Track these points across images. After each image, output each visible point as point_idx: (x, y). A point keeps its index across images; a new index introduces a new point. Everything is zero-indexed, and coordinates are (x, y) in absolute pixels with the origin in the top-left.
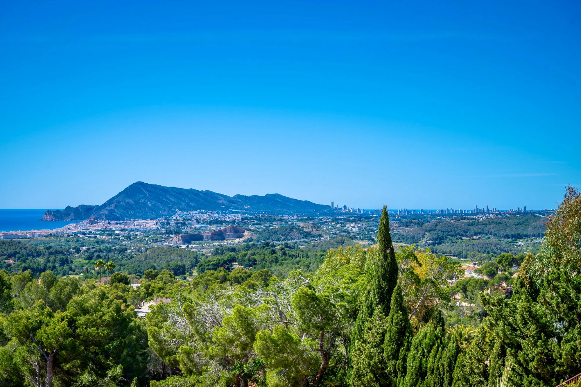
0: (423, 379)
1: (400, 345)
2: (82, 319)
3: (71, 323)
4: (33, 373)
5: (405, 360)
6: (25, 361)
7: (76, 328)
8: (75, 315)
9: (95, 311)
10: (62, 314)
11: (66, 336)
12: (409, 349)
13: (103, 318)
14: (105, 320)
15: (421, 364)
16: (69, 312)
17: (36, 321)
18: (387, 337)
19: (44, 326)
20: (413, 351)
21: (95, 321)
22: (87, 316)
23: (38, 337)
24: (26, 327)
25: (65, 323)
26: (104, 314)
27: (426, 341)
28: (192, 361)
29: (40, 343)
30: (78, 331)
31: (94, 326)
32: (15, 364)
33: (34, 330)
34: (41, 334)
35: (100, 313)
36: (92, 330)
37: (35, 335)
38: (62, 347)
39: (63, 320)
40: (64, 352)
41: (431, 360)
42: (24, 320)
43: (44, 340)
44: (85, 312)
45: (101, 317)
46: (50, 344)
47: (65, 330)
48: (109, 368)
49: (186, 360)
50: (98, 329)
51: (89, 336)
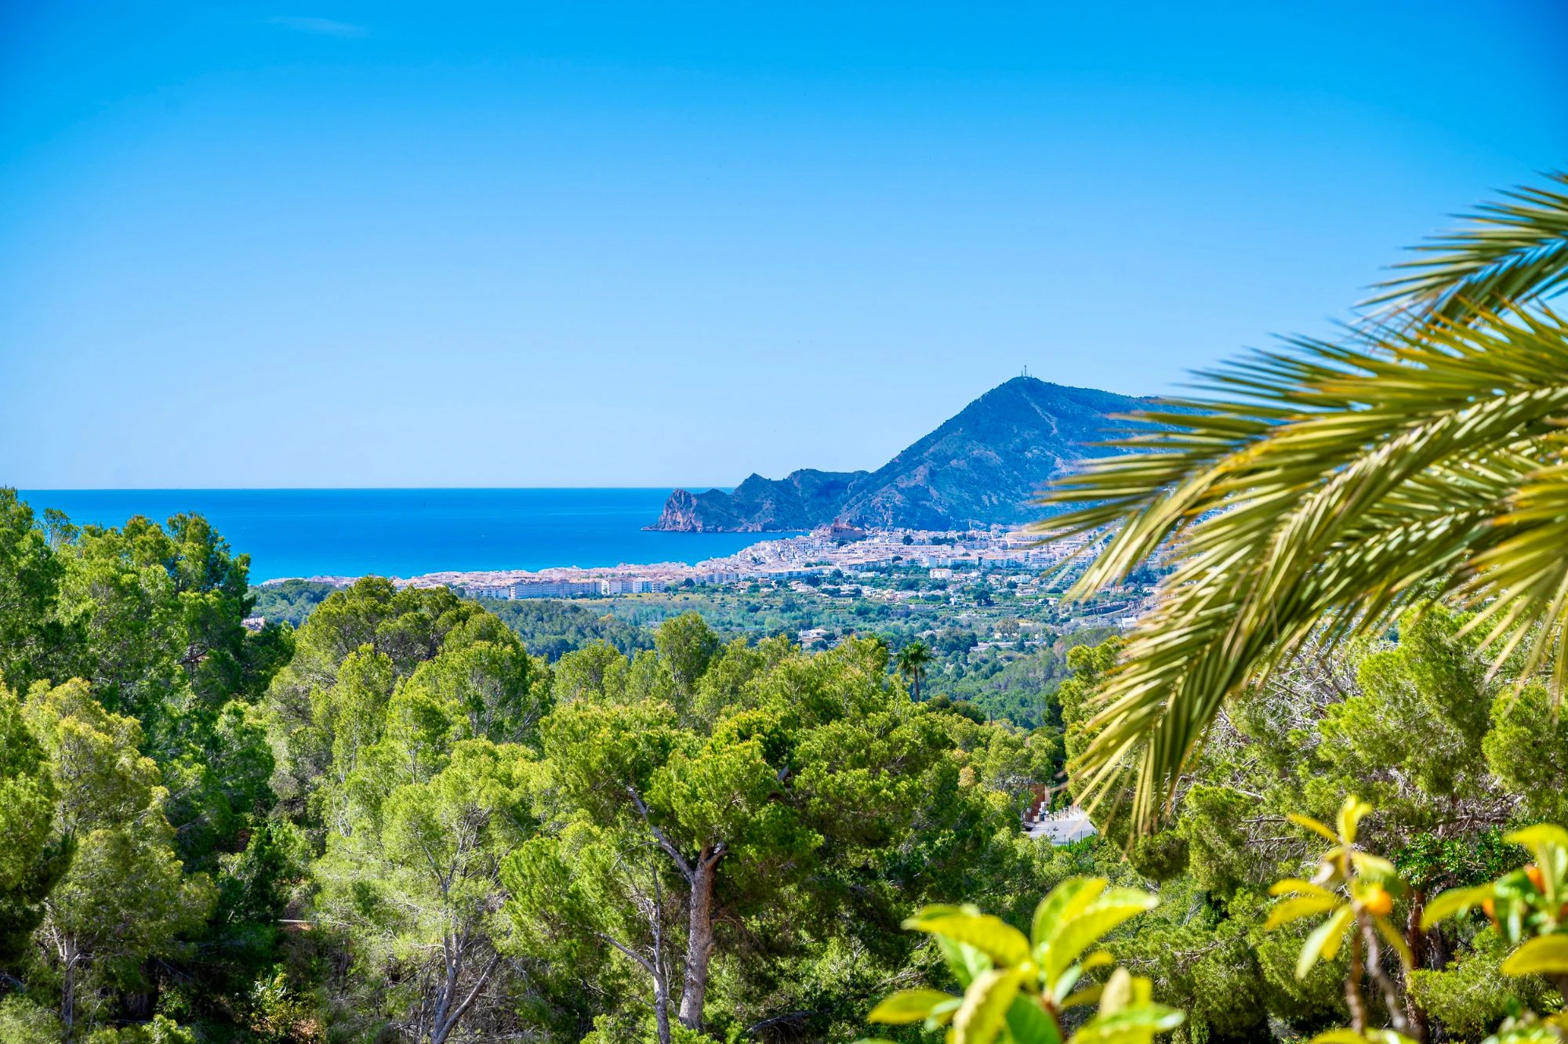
2: (814, 740)
3: (777, 749)
4: (639, 934)
6: (610, 885)
7: (796, 770)
8: (791, 721)
9: (865, 711)
10: (745, 716)
11: (760, 794)
13: (895, 734)
14: (903, 741)
16: (770, 713)
17: (649, 739)
19: (676, 756)
21: (862, 743)
22: (835, 727)
23: (656, 793)
24: (612, 757)
25: (755, 743)
26: (896, 724)
28: (1236, 843)
29: (663, 816)
30: (800, 780)
31: (859, 763)
32: (576, 895)
33: (640, 773)
34: (663, 784)
35: (881, 718)
36: (855, 778)
37: (644, 787)
38: (744, 832)
39: (744, 737)
40: (751, 851)
42: (606, 733)
43: (678, 804)
44: (827, 711)
45: (885, 733)
46: (702, 818)
47: (754, 770)
49: (1213, 838)
50: (875, 773)
51: (842, 798)
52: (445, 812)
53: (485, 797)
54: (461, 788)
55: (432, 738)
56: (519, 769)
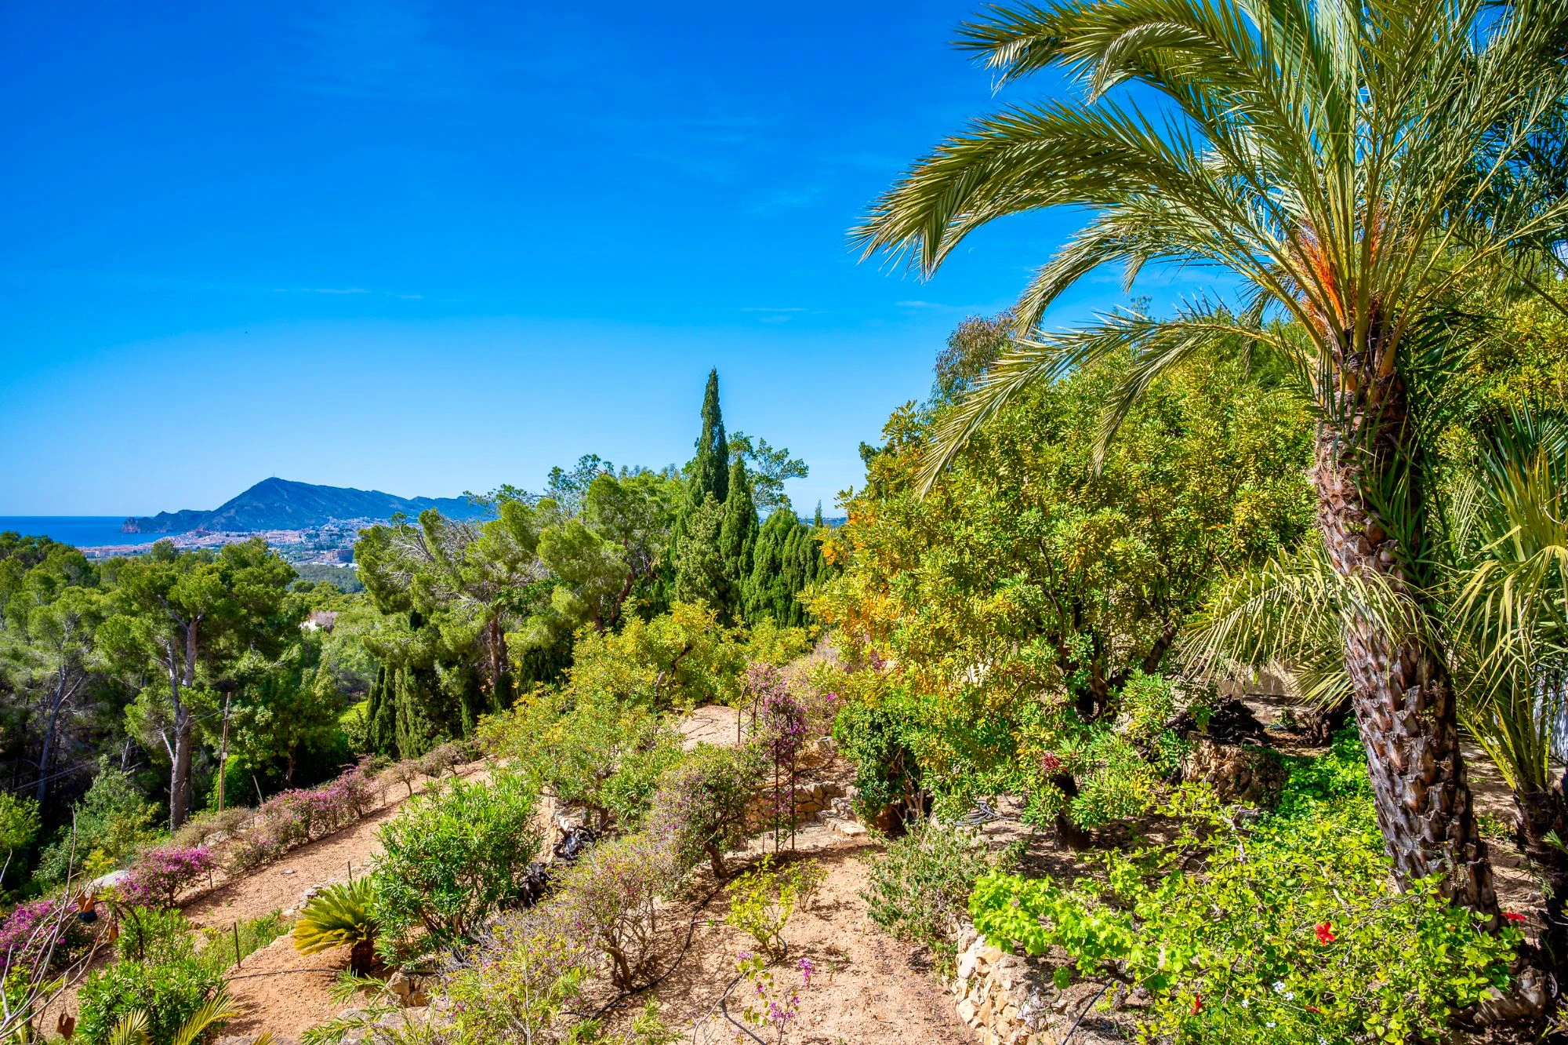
0: (776, 574)
1: (742, 536)
2: (239, 574)
3: (225, 577)
4: (162, 653)
5: (750, 555)
6: (149, 634)
7: (233, 585)
8: (230, 568)
10: (209, 566)
11: (217, 595)
12: (754, 541)
15: (774, 556)
16: (220, 564)
17: (167, 576)
18: (724, 529)
19: (180, 581)
20: (760, 541)
21: (261, 575)
22: (249, 569)
23: (172, 595)
24: (151, 582)
25: (216, 576)
27: (780, 525)
28: (432, 595)
29: (176, 605)
30: (235, 590)
31: (260, 582)
32: (134, 639)
33: (163, 590)
34: (175, 592)
36: (258, 588)
37: (166, 594)
38: (211, 608)
39: (211, 572)
40: (214, 617)
41: (787, 548)
42: (148, 573)
43: (182, 599)
44: (245, 564)
46: (194, 604)
47: (216, 585)
48: (282, 646)
49: (424, 593)
50: (267, 585)
51: (254, 597)
52: (59, 616)
53: (78, 610)
54: (67, 606)
55: (47, 590)
56: (95, 598)
